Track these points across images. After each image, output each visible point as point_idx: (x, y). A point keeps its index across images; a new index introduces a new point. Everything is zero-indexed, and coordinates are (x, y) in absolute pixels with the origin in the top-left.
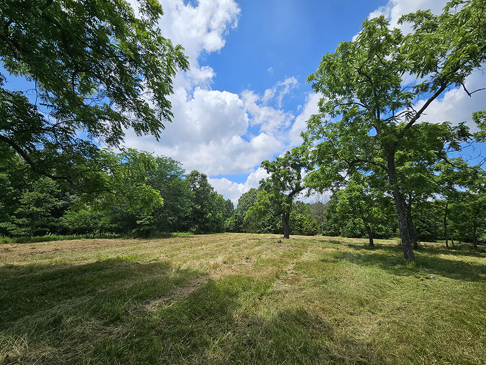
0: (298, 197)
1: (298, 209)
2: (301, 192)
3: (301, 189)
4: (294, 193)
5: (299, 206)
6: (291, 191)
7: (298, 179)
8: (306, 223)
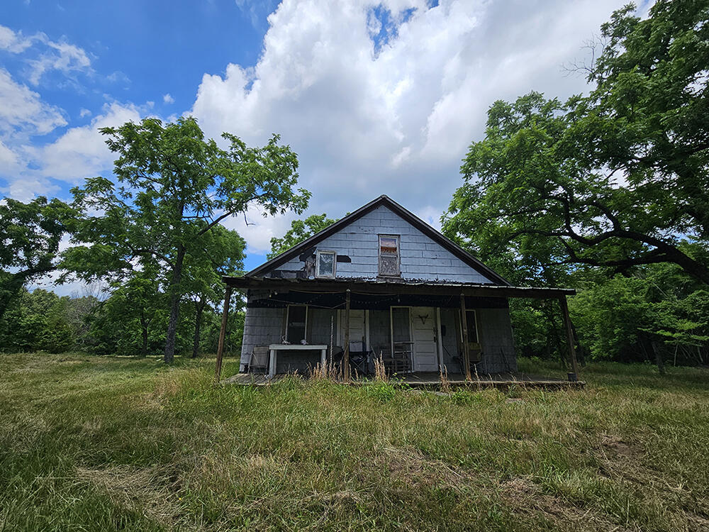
0: (39, 281)
1: (35, 305)
2: (48, 273)
3: (51, 268)
4: (32, 272)
5: (39, 301)
6: (26, 268)
7: (50, 251)
8: (46, 333)
